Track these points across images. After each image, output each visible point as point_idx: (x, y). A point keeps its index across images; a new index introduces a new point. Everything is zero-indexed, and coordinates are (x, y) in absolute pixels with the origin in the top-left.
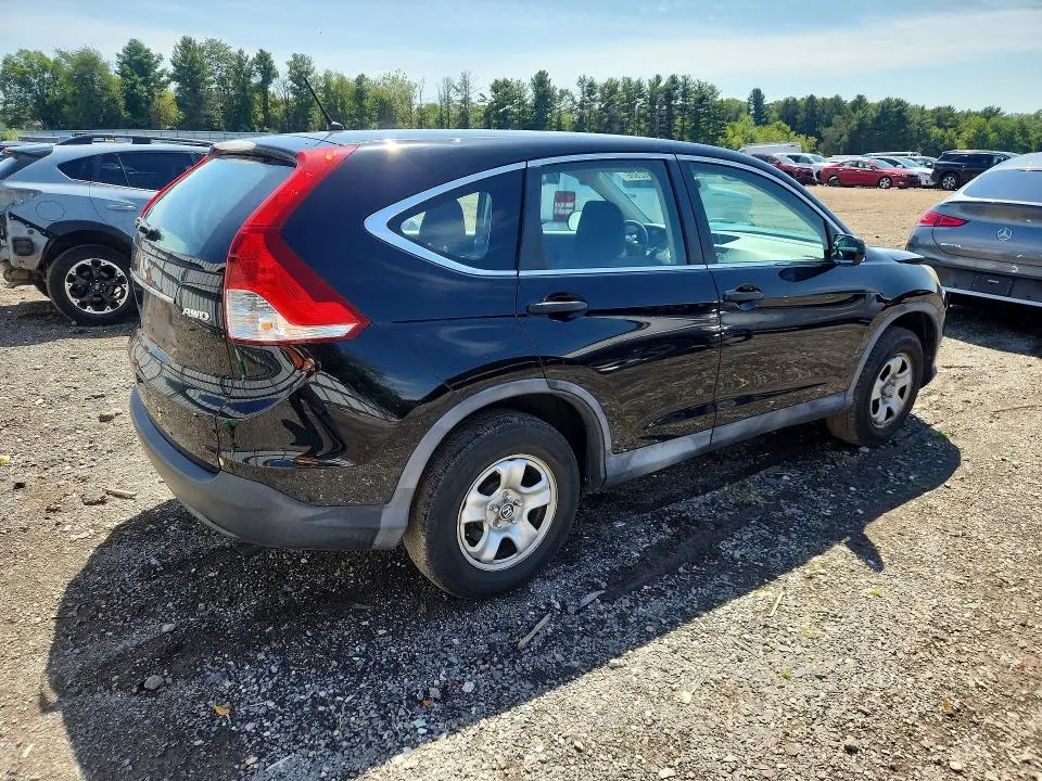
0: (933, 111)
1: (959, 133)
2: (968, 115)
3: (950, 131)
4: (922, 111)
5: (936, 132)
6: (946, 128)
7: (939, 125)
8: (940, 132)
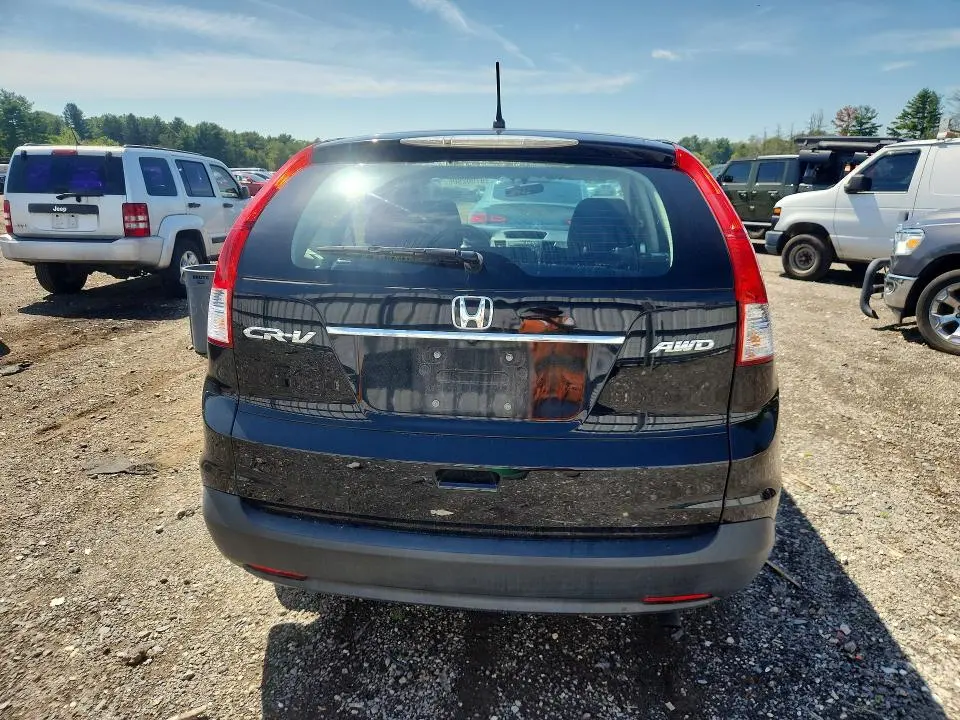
0: (243, 135)
1: (267, 154)
2: (270, 139)
3: (260, 152)
4: (234, 135)
5: (250, 152)
6: (256, 150)
7: (251, 147)
8: (253, 152)
